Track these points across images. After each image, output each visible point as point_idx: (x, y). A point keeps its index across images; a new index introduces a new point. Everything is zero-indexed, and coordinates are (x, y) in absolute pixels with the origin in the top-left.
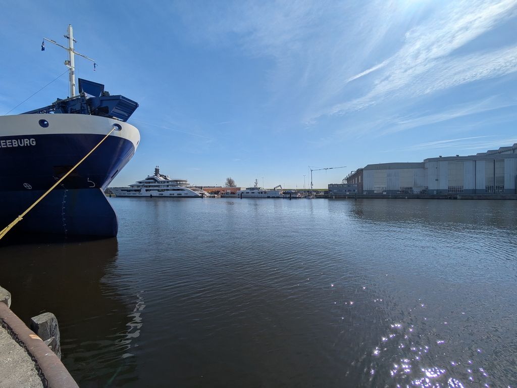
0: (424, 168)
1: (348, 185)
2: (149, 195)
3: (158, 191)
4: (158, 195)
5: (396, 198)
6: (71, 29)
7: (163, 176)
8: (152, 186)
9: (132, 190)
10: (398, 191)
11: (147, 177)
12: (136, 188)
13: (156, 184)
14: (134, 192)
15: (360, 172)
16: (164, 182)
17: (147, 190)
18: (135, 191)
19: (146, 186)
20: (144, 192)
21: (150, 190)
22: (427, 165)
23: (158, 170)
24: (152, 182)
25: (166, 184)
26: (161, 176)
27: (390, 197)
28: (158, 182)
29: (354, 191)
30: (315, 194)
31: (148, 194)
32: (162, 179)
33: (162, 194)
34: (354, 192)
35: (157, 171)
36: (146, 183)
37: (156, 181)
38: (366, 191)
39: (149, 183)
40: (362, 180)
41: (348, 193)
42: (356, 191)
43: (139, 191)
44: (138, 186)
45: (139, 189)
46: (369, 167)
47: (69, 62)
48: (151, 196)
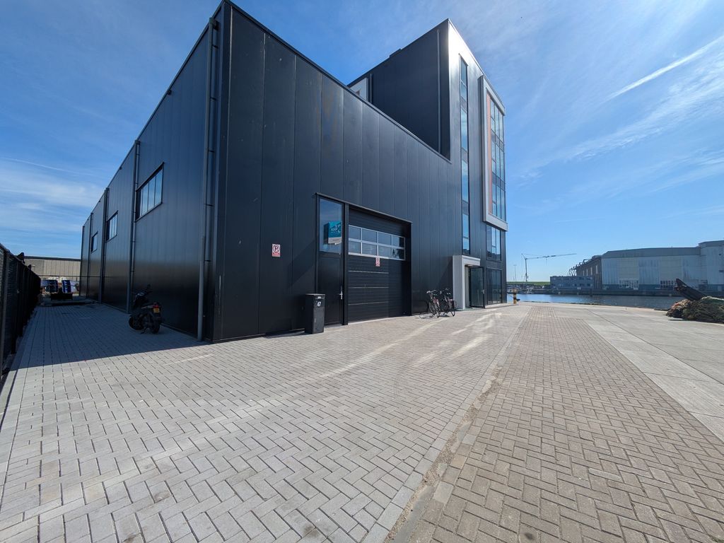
0: (699, 255)
1: (579, 278)
5: (654, 295)
10: (657, 286)
15: (596, 260)
22: (704, 251)
27: (644, 293)
29: (589, 285)
30: (532, 288)
34: (589, 287)
38: (606, 285)
40: (600, 270)
41: (579, 288)
42: (591, 285)
46: (611, 255)
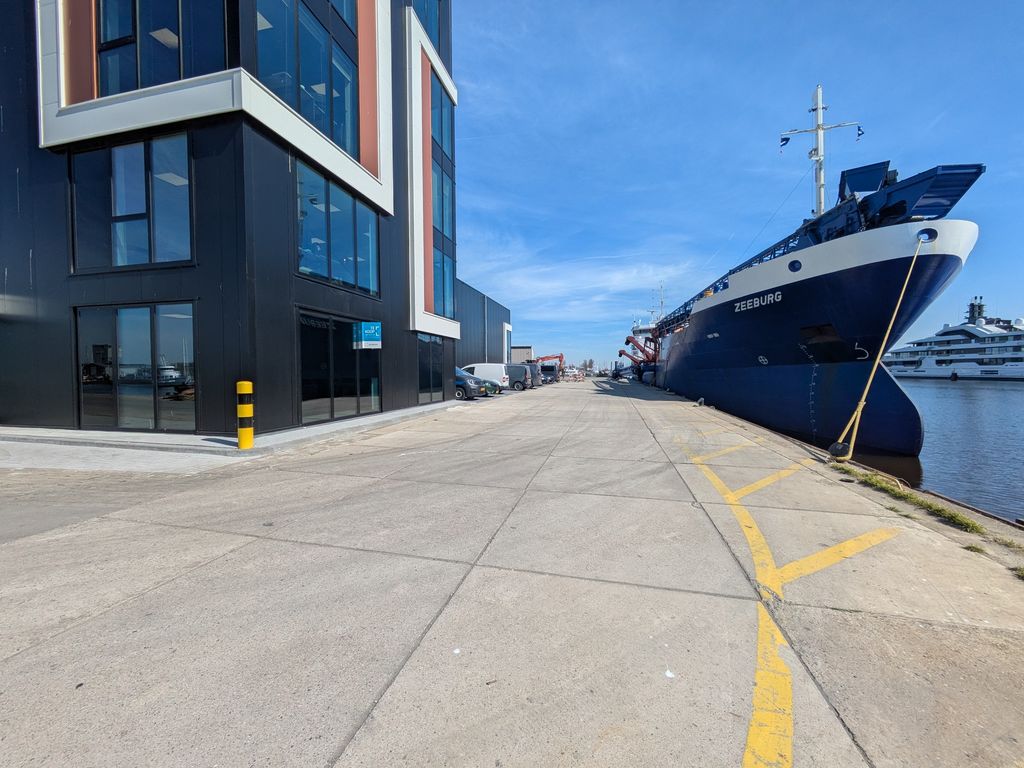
2: (949, 374)
3: (981, 362)
4: (978, 373)
6: (820, 91)
7: (999, 321)
8: (958, 351)
9: (896, 363)
11: (940, 328)
12: (906, 358)
13: (973, 345)
14: (902, 367)
16: (1004, 338)
17: (939, 362)
18: (905, 363)
19: (939, 353)
20: (929, 366)
21: (951, 361)
23: (980, 307)
24: (957, 342)
25: (1011, 343)
26: (990, 322)
28: (979, 339)
31: (946, 371)
32: (994, 330)
33: (996, 372)
35: (975, 311)
36: (937, 343)
37: (970, 336)
39: (949, 342)
43: (918, 363)
44: (916, 353)
45: (917, 358)
47: (816, 150)
48: (955, 377)
